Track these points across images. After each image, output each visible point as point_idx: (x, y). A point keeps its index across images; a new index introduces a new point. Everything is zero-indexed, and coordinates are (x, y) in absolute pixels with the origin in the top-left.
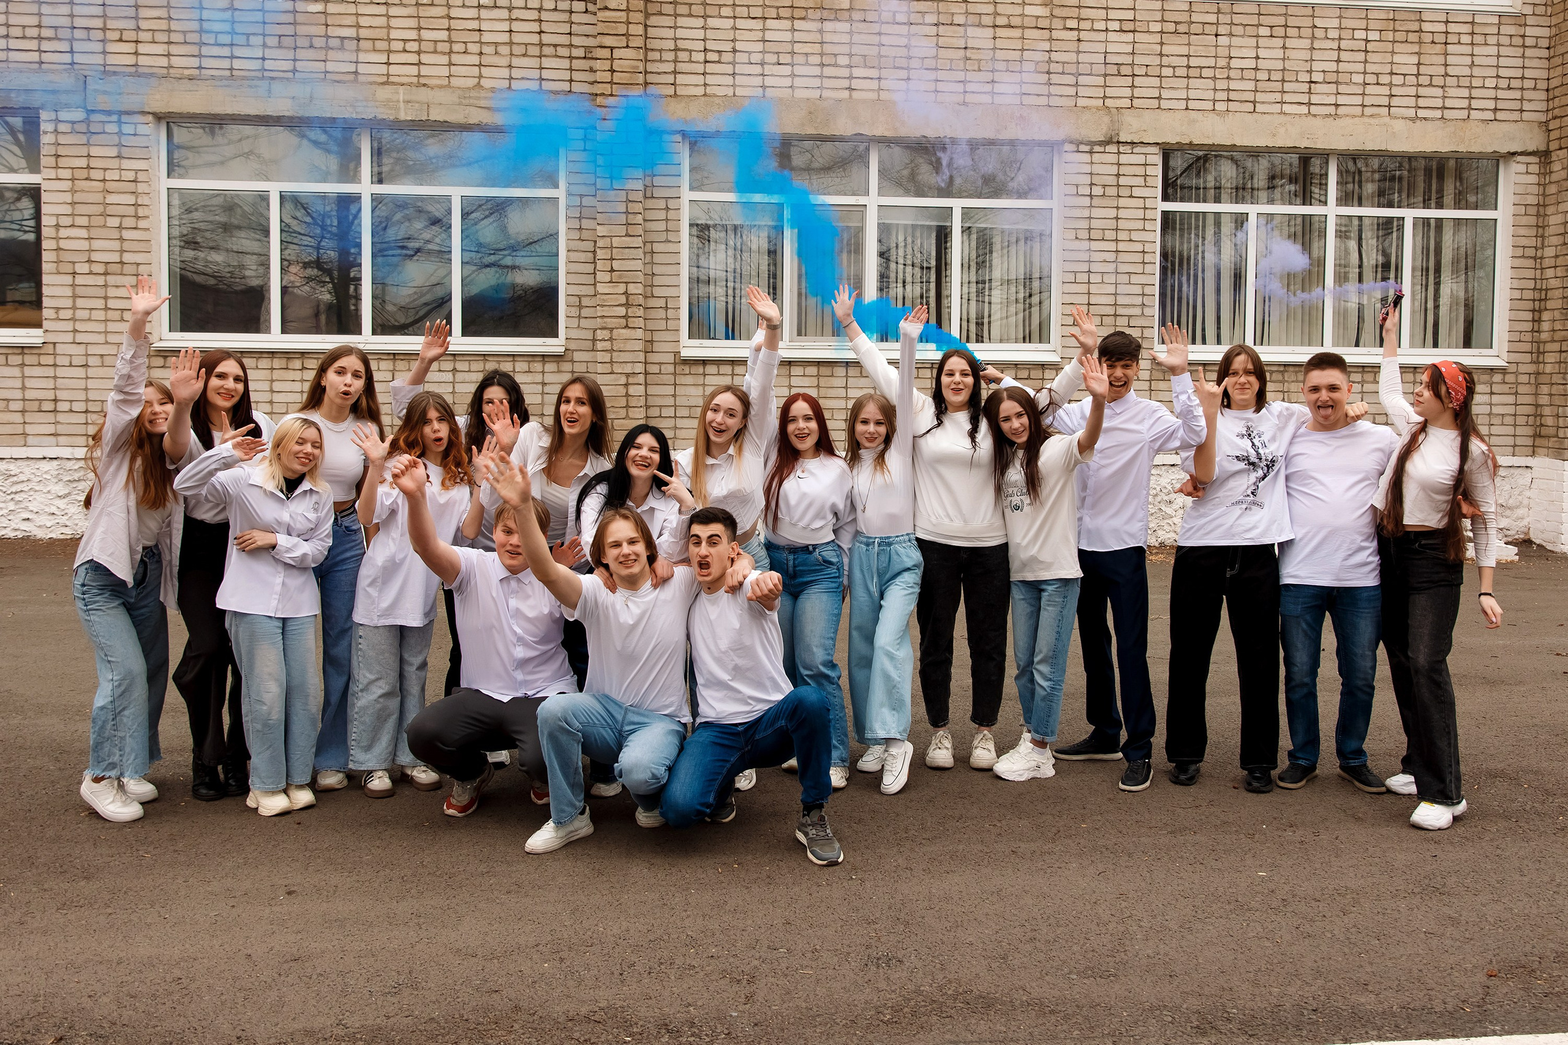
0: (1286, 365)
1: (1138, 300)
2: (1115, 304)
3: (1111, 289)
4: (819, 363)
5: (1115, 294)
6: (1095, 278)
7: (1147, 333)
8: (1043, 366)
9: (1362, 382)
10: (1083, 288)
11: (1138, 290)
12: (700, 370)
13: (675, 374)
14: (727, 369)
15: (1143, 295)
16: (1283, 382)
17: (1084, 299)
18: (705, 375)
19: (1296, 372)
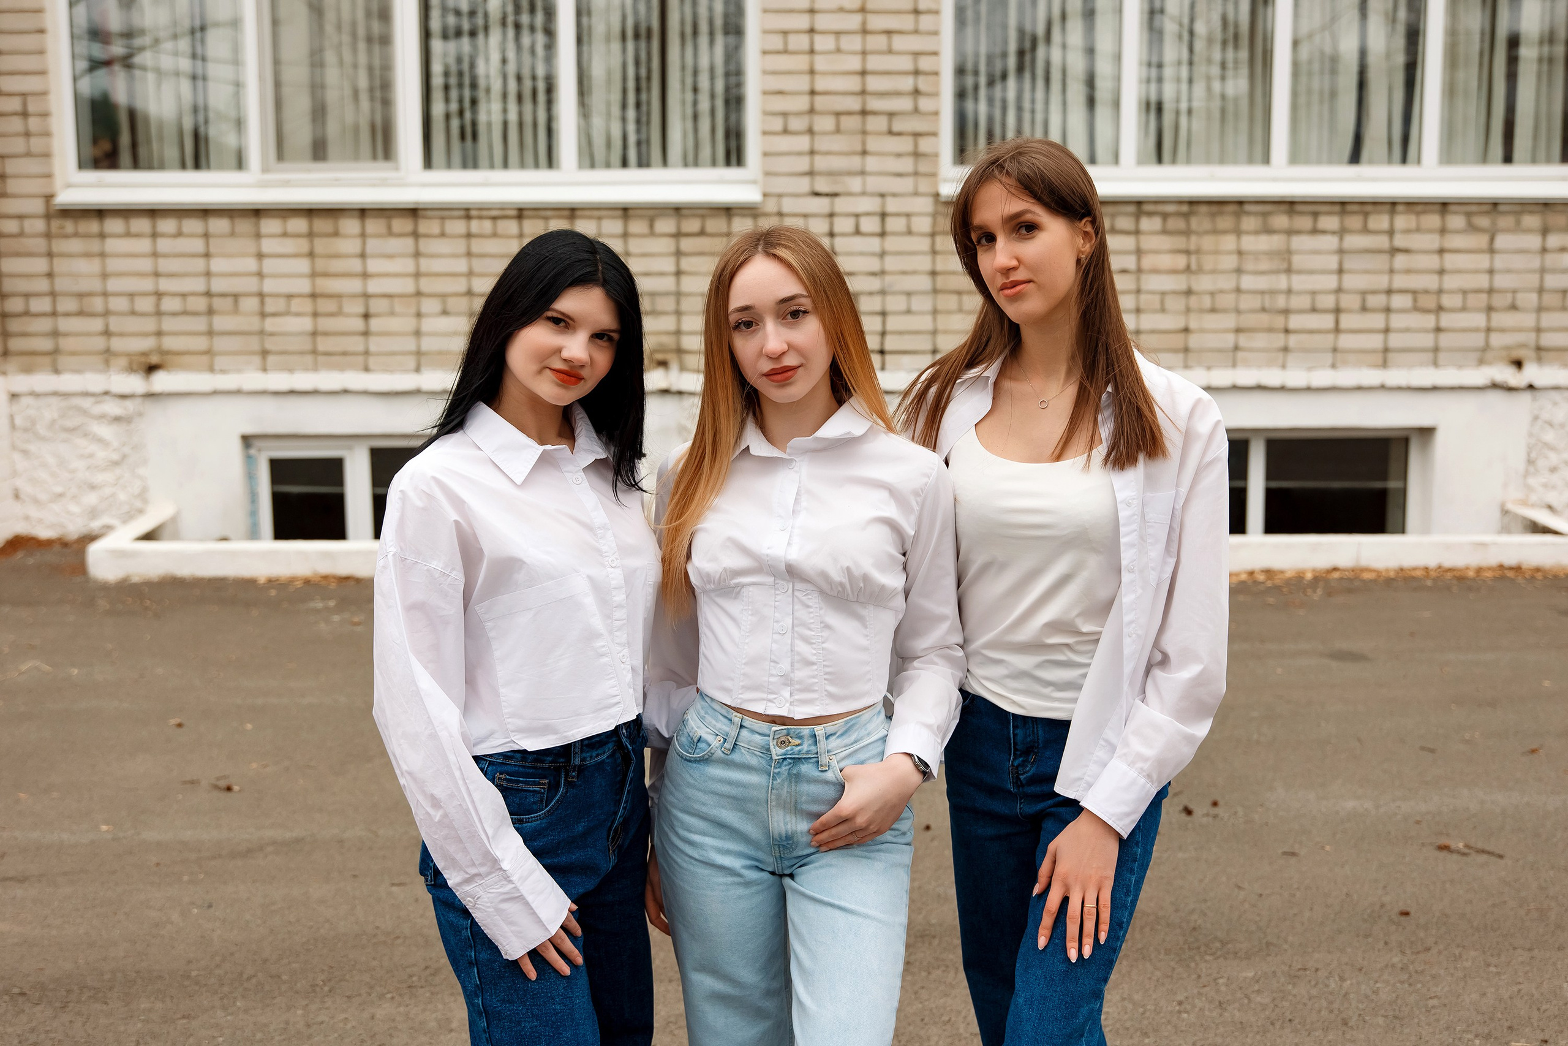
0: (1194, 203)
1: (907, 83)
2: (863, 92)
3: (855, 63)
4: (310, 212)
5: (863, 73)
6: (823, 43)
7: (925, 145)
8: (728, 211)
9: (1342, 232)
10: (801, 62)
11: (906, 63)
12: (93, 226)
13: (48, 235)
14: (142, 225)
15: (917, 73)
16: (1187, 233)
17: (802, 83)
18: (102, 236)
19: (1213, 215)
